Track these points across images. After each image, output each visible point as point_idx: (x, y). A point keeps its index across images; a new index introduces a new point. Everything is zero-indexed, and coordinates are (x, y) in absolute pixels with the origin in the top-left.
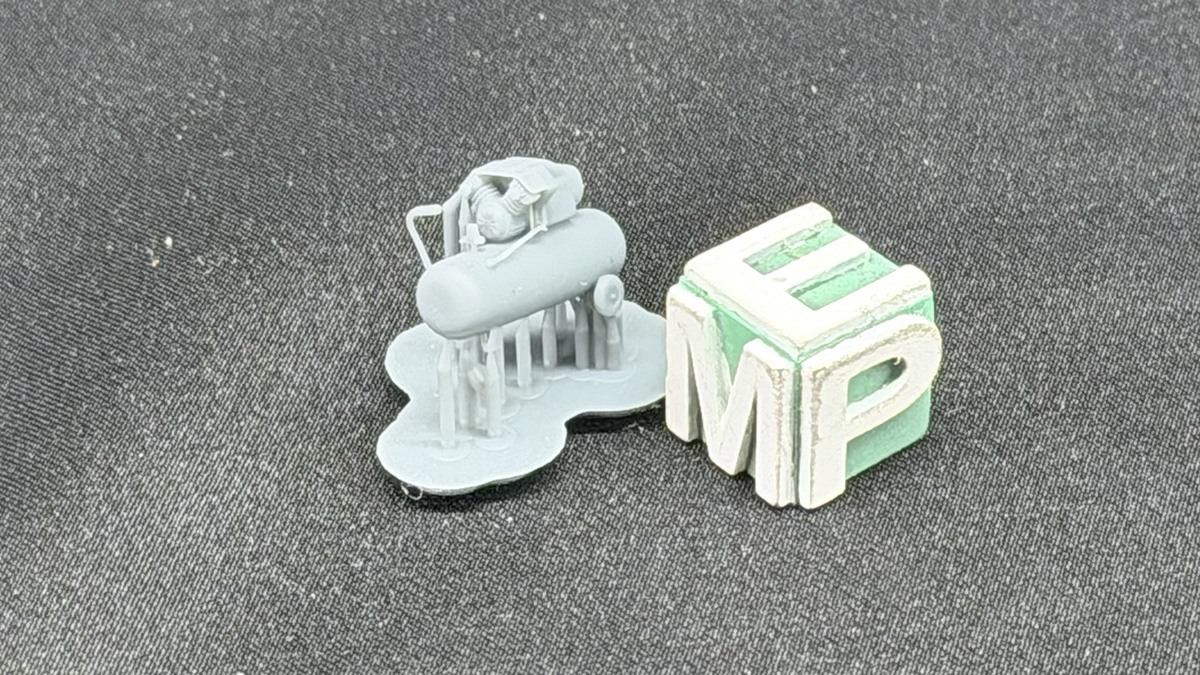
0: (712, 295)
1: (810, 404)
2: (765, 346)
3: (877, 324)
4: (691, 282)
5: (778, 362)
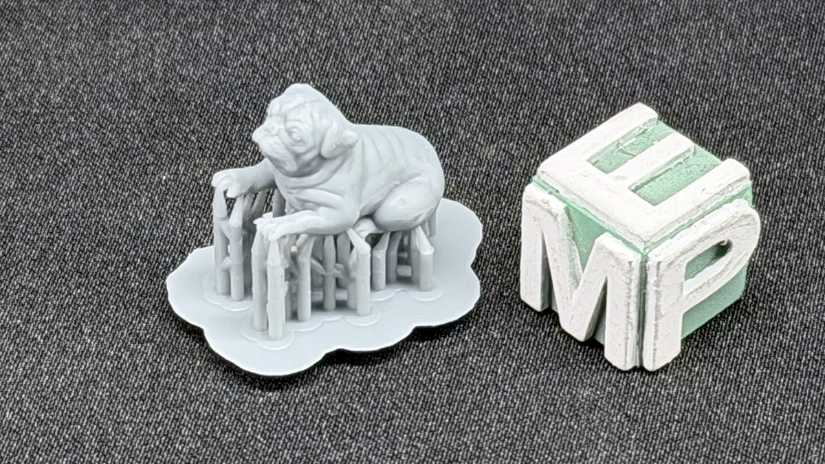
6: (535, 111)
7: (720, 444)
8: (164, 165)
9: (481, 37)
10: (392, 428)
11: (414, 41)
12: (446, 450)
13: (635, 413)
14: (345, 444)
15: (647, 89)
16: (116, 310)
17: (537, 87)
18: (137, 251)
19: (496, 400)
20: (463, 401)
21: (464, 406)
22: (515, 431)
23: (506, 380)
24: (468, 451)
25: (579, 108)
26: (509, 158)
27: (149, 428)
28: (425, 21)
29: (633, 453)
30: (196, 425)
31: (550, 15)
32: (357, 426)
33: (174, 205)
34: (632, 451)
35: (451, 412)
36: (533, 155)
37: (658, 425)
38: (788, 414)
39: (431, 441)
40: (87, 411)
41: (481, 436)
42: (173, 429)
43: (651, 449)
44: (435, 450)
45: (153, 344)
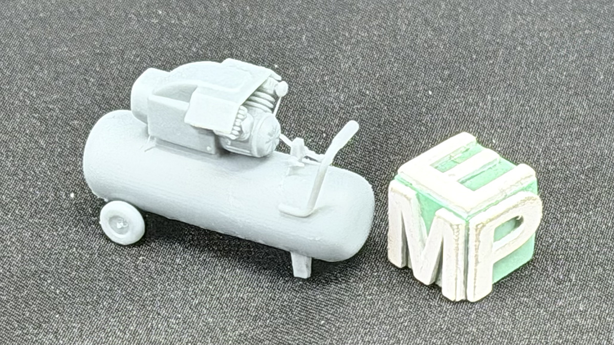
0: (414, 185)
1: (475, 243)
2: (448, 212)
3: (508, 197)
4: (402, 179)
5: (456, 220)
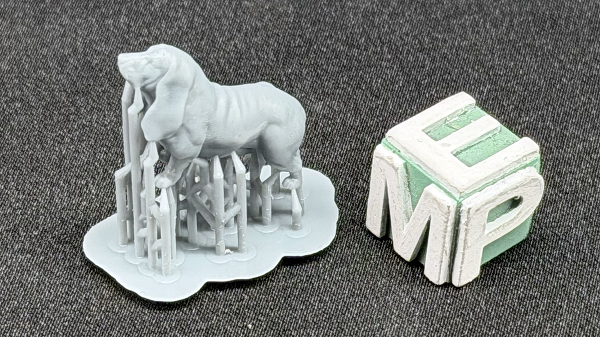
0: (403, 153)
4: (389, 144)
6: (352, 79)
7: (480, 321)
8: (82, 114)
9: (314, 24)
10: (243, 307)
11: (265, 27)
12: (281, 322)
13: (418, 297)
14: (208, 318)
15: (433, 63)
16: (44, 219)
17: (354, 61)
18: (60, 176)
19: (318, 287)
20: (294, 288)
21: (295, 291)
22: (331, 309)
23: (326, 272)
24: (297, 323)
25: (384, 77)
26: (332, 112)
27: (67, 305)
28: (274, 12)
29: (417, 326)
30: (101, 303)
31: (364, 9)
32: (217, 304)
33: (89, 144)
34: (416, 324)
35: (285, 295)
36: (349, 110)
37: (435, 306)
38: (530, 301)
39: (270, 316)
40: (22, 291)
41: (307, 313)
42: (84, 306)
43: (430, 323)
44: (274, 323)
45: (71, 245)
